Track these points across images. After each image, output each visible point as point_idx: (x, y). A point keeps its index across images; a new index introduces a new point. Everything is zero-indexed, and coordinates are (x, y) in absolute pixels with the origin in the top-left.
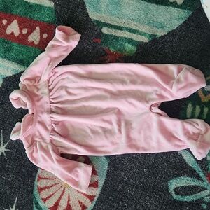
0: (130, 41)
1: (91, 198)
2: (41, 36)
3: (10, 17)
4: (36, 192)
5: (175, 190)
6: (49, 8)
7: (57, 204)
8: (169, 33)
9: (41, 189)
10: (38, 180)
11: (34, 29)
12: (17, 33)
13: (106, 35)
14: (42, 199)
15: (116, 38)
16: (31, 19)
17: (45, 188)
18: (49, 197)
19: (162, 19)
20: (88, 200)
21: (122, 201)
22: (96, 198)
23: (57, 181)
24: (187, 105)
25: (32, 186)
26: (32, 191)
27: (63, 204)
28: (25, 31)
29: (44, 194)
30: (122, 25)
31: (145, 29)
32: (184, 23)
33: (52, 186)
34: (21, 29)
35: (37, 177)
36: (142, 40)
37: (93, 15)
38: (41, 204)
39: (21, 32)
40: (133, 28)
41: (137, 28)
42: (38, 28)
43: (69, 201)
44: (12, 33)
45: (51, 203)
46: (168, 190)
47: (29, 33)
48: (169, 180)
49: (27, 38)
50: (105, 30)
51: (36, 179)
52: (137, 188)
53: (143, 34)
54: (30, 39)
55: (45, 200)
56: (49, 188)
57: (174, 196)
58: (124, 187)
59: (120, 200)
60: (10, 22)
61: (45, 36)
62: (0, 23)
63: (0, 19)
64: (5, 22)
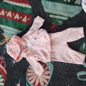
0: (60, 20)
1: (47, 80)
3: (15, 12)
4: (27, 78)
5: (80, 76)
6: (30, 8)
7: (35, 82)
8: (75, 16)
9: (29, 77)
10: (28, 73)
11: (24, 17)
12: (18, 19)
13: (51, 18)
15: (55, 19)
16: (23, 13)
18: (32, 80)
19: (72, 11)
20: (46, 81)
22: (49, 80)
24: (83, 43)
25: (25, 76)
27: (37, 82)
28: (21, 18)
29: (30, 78)
30: (57, 14)
31: (66, 15)
32: (81, 11)
33: (33, 75)
34: (20, 17)
36: (65, 19)
37: (46, 10)
38: (29, 82)
39: (20, 18)
40: (62, 14)
41: (63, 15)
42: (26, 16)
43: (39, 81)
44: (17, 19)
45: (32, 82)
46: (76, 76)
47: (23, 18)
48: (77, 72)
49: (22, 20)
50: (51, 16)
51: (27, 73)
52: (65, 76)
53: (65, 17)
54: (23, 20)
55: (30, 81)
56: (32, 76)
57: (79, 79)
58: (60, 75)
59: (59, 80)
60: (15, 14)
61: (28, 19)
62: (12, 15)
63: (12, 14)
64: (14, 14)
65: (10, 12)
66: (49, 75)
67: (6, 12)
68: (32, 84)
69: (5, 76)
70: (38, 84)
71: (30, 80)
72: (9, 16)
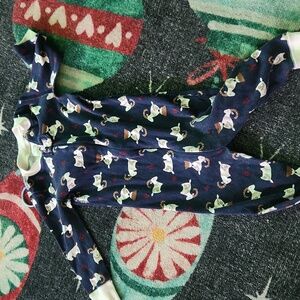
0: (249, 40)
1: (191, 258)
2: (123, 36)
3: (81, 11)
4: (114, 248)
7: (142, 266)
9: (121, 245)
10: (118, 232)
11: (114, 26)
12: (90, 34)
13: (214, 32)
14: (123, 258)
15: (228, 36)
16: (110, 13)
17: (126, 243)
18: (132, 255)
19: (296, 7)
20: (186, 261)
21: (234, 264)
22: (197, 260)
23: (143, 234)
25: (109, 241)
26: (109, 247)
27: (151, 267)
28: (101, 30)
29: (126, 251)
30: (237, 18)
33: (136, 241)
34: (96, 27)
35: (115, 228)
38: (121, 264)
39: (96, 31)
40: (254, 20)
41: (258, 22)
42: (119, 25)
43: (159, 261)
44: (84, 33)
45: (134, 264)
47: (106, 33)
49: (103, 39)
50: (213, 25)
51: (115, 231)
52: (256, 247)
53: (268, 29)
54: (109, 39)
55: (126, 260)
56: (131, 243)
58: (236, 243)
59: (232, 262)
60: (81, 18)
61: (129, 35)
62: (69, 19)
63: (68, 15)
64: (74, 18)
65: (62, 8)
66: (196, 240)
67: (48, 10)
68: (134, 271)
69: (33, 238)
70: (156, 272)
71: (126, 255)
72: (57, 24)
